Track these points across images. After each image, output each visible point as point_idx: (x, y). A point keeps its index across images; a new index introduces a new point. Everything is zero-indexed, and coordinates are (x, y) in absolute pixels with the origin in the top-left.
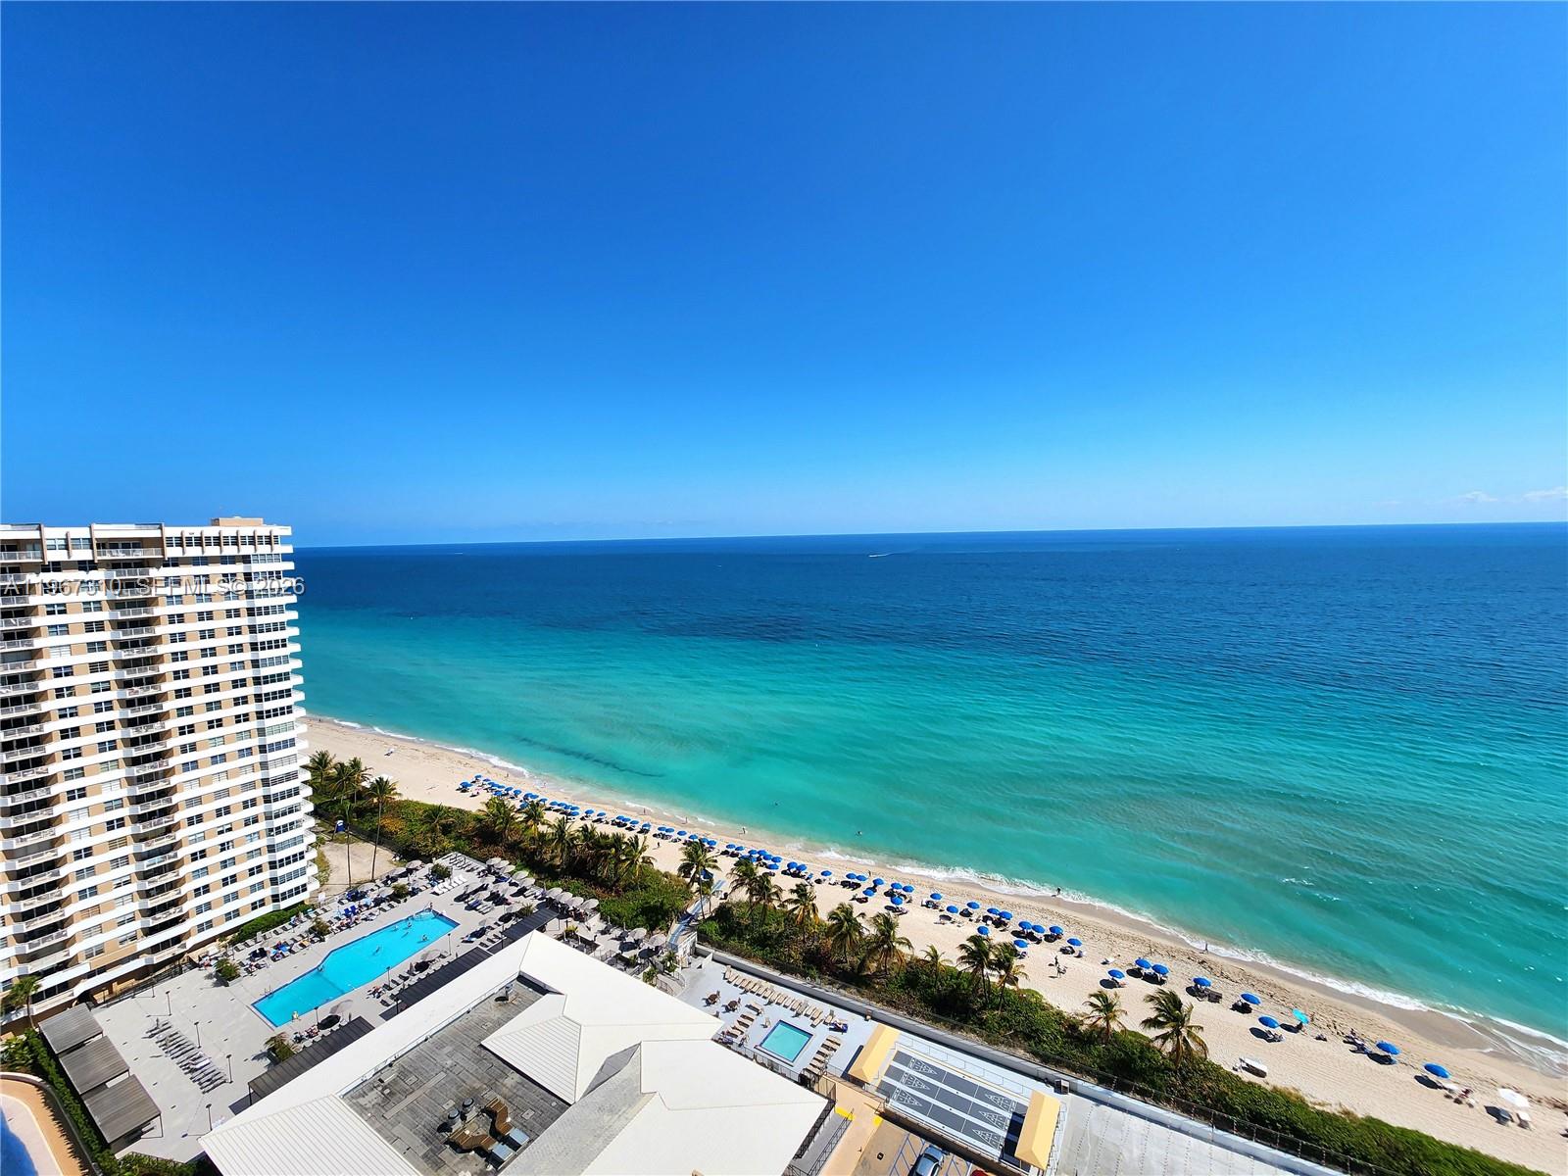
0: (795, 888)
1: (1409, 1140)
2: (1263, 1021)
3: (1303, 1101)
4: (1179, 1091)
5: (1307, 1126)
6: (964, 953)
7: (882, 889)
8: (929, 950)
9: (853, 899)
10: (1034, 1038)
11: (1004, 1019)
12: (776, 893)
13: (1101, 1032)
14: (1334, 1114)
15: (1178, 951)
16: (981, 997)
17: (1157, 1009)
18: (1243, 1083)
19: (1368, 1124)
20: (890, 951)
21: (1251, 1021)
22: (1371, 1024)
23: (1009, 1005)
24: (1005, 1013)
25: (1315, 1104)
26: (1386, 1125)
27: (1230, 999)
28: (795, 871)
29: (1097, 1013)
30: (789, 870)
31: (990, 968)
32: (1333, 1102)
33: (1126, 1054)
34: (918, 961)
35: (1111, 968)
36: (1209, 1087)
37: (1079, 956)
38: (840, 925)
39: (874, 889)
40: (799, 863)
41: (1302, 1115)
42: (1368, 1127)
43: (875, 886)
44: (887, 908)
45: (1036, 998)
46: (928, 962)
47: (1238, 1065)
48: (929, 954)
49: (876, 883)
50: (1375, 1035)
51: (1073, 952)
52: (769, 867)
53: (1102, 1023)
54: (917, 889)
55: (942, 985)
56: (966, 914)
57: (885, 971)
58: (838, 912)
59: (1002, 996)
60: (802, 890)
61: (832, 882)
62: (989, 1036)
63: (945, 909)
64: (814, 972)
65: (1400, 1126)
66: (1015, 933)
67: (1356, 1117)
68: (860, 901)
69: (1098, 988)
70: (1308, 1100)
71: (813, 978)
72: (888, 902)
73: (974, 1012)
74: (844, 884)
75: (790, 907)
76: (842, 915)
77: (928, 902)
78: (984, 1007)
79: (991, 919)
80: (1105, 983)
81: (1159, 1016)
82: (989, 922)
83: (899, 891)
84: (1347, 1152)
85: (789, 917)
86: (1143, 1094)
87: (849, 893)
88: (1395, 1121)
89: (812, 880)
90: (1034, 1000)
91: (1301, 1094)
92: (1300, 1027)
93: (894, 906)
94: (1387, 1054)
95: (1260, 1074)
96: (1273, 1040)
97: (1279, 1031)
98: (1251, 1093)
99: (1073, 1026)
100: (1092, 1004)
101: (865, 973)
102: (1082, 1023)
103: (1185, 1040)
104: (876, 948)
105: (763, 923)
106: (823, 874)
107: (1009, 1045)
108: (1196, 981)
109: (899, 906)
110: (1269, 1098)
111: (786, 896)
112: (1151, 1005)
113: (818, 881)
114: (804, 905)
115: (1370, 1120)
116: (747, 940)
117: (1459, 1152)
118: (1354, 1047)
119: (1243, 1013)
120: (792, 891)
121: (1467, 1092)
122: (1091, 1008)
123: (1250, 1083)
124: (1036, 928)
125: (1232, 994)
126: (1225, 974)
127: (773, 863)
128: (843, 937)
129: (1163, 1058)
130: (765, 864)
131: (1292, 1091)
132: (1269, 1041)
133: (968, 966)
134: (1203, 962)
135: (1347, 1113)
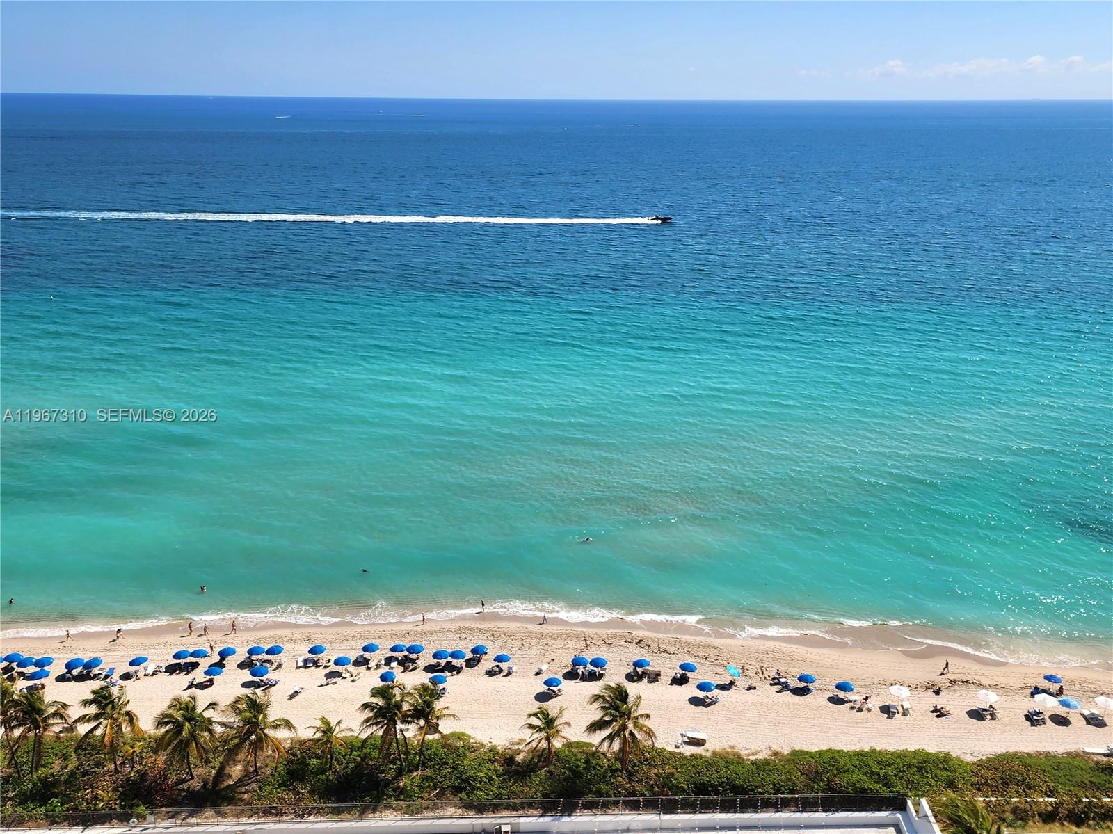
0: (91, 697)
1: (826, 760)
2: (702, 687)
3: (739, 756)
4: (626, 790)
5: (744, 781)
6: (368, 714)
7: (232, 662)
8: (319, 724)
9: (189, 687)
10: (465, 789)
11: (426, 778)
12: (55, 714)
13: (542, 755)
14: (765, 759)
15: (615, 636)
16: (393, 762)
17: (602, 708)
18: (686, 758)
19: (792, 758)
20: (261, 741)
21: (691, 690)
22: (792, 660)
23: (430, 760)
24: (427, 772)
25: (749, 755)
26: (807, 753)
27: (668, 673)
28: (79, 672)
29: (536, 735)
30: (69, 672)
31: (404, 721)
32: (764, 748)
33: (570, 769)
34: (302, 743)
35: (544, 677)
36: (656, 775)
37: (509, 674)
38: (179, 727)
39: (220, 664)
40: (86, 658)
41: (740, 770)
42: (793, 760)
43: (222, 658)
44: (246, 685)
45: (464, 740)
46: (318, 740)
47: (680, 742)
48: (318, 729)
49: (223, 655)
50: (795, 670)
51: (501, 671)
52: (33, 677)
53: (544, 744)
54: (287, 647)
55: (340, 763)
56: (362, 662)
57: (256, 771)
58: (171, 711)
59: (421, 753)
60: (105, 698)
61: (150, 671)
62: (409, 806)
63: (332, 663)
64: (142, 809)
65: (817, 749)
66: (429, 669)
67: (783, 756)
68: (202, 686)
69: (535, 706)
70: (743, 753)
71: (141, 817)
72: (246, 676)
73: (387, 783)
74: (171, 670)
75: (83, 729)
76: (178, 715)
77: (306, 661)
78: (400, 772)
79: (396, 659)
80: (542, 697)
81: (605, 715)
82: (394, 664)
83: (260, 657)
84: (777, 791)
85: (84, 745)
86: (590, 806)
87: (182, 680)
88: (813, 747)
89: (115, 677)
90: (460, 744)
91: (736, 750)
92: (732, 683)
93: (256, 679)
94: (805, 685)
95: (699, 743)
96: (710, 704)
97: (716, 692)
98: (694, 766)
99: (510, 760)
100: (531, 726)
101: (226, 784)
102: (519, 752)
103: (631, 734)
104: (238, 746)
105: (38, 764)
106: (132, 664)
107: (435, 808)
108: (637, 664)
109: (264, 678)
110: (710, 764)
111: (74, 712)
112: (596, 705)
113: (126, 677)
114: (112, 717)
115: (795, 753)
116: (11, 799)
117: (862, 755)
118: (778, 687)
119: (681, 685)
120: (86, 703)
121: (866, 699)
122: (530, 731)
123: (692, 756)
124: (455, 655)
125: (669, 668)
126: (662, 647)
127: (38, 669)
128: (185, 745)
129: (609, 760)
130: (22, 674)
131: (729, 750)
132: (707, 706)
133: (375, 728)
134: (641, 641)
135: (776, 754)
